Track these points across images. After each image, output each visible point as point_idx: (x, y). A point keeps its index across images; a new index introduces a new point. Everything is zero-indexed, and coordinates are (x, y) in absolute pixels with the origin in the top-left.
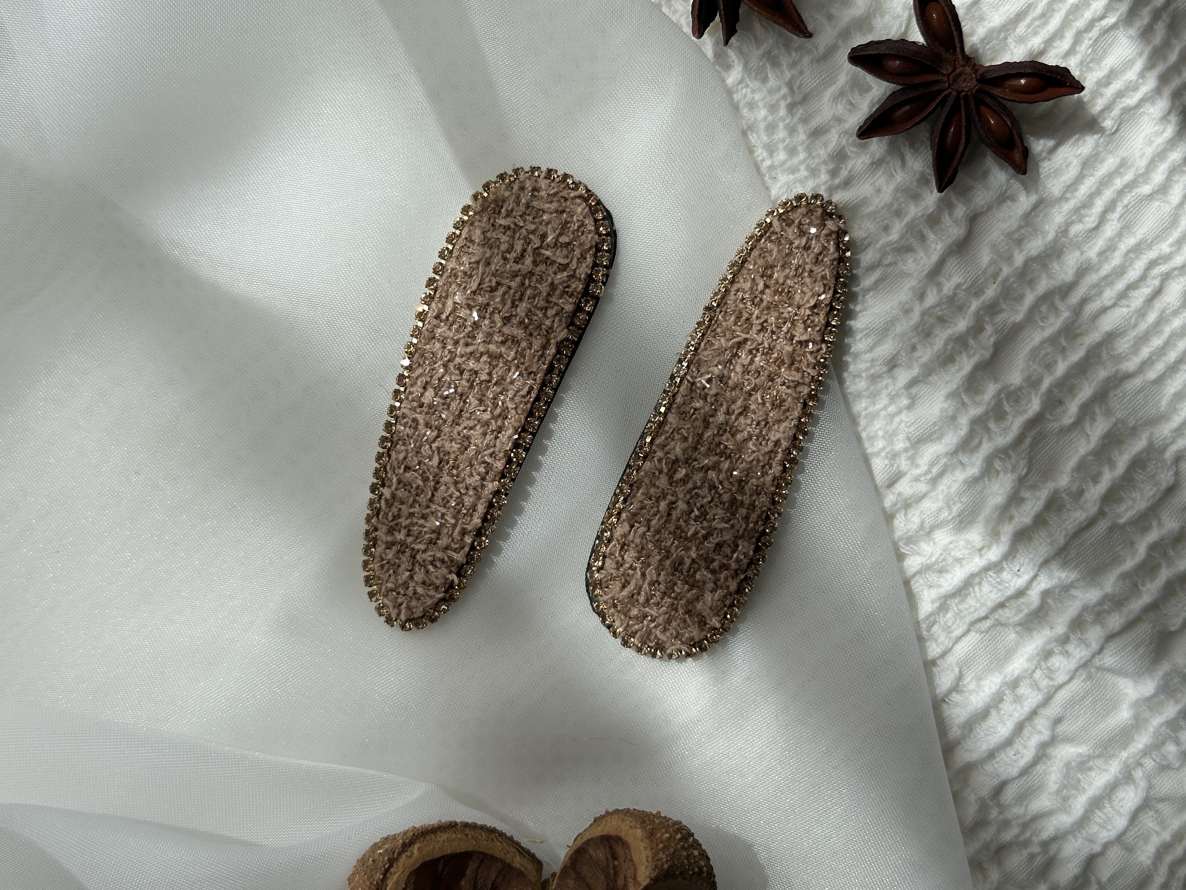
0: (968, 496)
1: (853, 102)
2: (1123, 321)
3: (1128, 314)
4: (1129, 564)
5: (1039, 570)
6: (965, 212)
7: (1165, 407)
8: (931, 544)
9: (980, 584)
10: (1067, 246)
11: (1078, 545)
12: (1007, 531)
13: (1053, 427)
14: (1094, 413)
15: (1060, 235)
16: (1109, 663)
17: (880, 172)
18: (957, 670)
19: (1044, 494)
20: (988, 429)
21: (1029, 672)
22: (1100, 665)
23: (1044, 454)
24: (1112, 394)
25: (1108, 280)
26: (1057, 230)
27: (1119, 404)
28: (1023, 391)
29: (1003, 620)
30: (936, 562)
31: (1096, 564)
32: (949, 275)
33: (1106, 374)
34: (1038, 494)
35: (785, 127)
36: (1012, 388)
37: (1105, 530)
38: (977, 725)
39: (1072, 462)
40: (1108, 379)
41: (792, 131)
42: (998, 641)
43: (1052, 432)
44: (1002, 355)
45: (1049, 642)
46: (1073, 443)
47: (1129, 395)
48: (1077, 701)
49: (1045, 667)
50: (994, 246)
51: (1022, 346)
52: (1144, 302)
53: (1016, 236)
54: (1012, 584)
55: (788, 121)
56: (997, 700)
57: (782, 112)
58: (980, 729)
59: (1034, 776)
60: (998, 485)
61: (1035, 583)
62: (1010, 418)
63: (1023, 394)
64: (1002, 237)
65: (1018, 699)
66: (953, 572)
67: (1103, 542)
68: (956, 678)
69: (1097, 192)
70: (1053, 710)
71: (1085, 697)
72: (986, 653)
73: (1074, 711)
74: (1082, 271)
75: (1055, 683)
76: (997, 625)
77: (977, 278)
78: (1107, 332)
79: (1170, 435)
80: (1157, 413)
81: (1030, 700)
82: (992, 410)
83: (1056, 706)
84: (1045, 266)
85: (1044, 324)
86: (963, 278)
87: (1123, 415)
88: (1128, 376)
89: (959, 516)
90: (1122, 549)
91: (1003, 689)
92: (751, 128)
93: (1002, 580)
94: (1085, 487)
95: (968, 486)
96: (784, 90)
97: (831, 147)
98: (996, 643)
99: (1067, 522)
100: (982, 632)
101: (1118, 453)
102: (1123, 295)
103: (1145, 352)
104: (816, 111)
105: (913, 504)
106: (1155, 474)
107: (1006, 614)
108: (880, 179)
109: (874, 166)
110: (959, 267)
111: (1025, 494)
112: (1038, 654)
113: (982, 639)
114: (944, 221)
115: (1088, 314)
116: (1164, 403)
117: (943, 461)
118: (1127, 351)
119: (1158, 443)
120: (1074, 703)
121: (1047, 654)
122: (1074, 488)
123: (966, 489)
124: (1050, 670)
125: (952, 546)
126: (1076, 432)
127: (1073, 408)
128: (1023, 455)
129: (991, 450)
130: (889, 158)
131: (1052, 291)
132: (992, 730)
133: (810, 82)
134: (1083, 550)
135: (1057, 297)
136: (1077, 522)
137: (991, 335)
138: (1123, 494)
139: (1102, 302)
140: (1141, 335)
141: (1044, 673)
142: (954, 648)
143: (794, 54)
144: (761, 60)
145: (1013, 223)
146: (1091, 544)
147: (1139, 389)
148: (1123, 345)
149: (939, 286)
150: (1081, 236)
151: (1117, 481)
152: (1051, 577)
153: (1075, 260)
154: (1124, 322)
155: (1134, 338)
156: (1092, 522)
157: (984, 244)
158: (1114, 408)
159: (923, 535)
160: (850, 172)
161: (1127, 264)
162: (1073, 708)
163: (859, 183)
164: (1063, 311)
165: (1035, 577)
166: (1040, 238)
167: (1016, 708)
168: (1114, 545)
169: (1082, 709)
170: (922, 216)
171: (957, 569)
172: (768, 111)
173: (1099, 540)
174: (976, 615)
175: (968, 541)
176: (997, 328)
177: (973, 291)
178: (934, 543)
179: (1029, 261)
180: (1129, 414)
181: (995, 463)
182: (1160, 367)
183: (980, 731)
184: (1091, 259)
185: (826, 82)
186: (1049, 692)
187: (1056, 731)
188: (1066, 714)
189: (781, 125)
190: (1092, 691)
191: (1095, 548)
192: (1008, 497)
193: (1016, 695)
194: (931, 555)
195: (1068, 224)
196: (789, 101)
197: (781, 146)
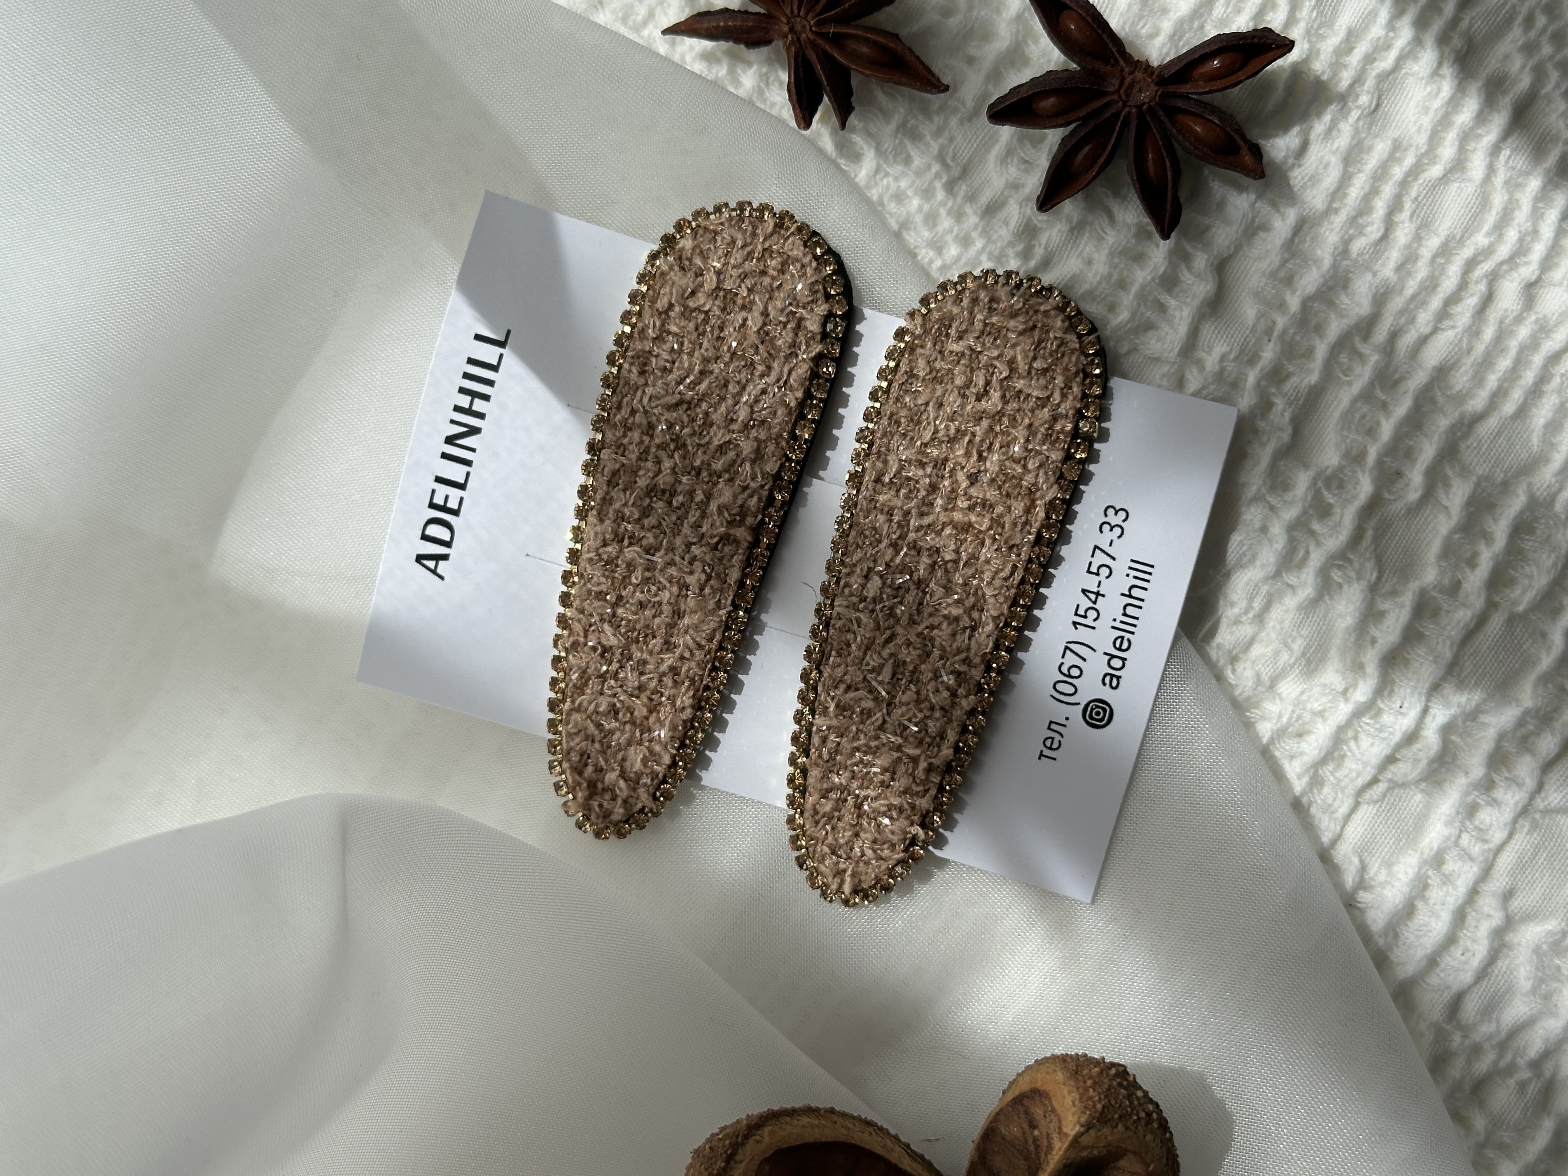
0: (1309, 625)
1: (1027, 159)
2: (1451, 348)
3: (1455, 337)
4: (1546, 661)
5: (1428, 700)
6: (1207, 261)
7: (1538, 446)
8: (1278, 701)
9: (1356, 738)
10: (1353, 269)
11: (1472, 654)
12: (1371, 658)
13: (1397, 508)
14: (1446, 477)
15: (1338, 258)
16: (1556, 801)
17: (1085, 239)
18: (1356, 861)
19: (1407, 599)
20: (1312, 533)
21: (1453, 839)
22: (1545, 807)
23: (1395, 546)
24: (1463, 446)
25: (1419, 299)
26: (1333, 253)
27: (1476, 456)
28: (1346, 471)
29: (1399, 778)
30: (1290, 723)
31: (1503, 673)
32: (1209, 346)
33: (1448, 422)
34: (1401, 600)
35: (949, 213)
36: (1329, 471)
37: (1502, 626)
38: (1402, 927)
39: (1435, 548)
40: (1453, 429)
41: (958, 216)
42: (1400, 809)
43: (1397, 515)
44: (1307, 432)
45: (1467, 794)
46: (1429, 524)
47: (1486, 441)
48: (1527, 862)
49: (1471, 827)
50: (1256, 294)
51: (1328, 413)
52: (1473, 316)
53: (1282, 274)
54: (1397, 727)
55: (950, 204)
56: (1421, 886)
57: (940, 195)
58: (1408, 932)
59: (1497, 976)
60: (1344, 603)
61: (1428, 719)
62: (1337, 510)
63: (1346, 475)
64: (1264, 280)
65: (1447, 880)
66: (1315, 731)
67: (1503, 642)
68: (1357, 872)
69: (1373, 191)
70: (1498, 882)
71: (1537, 855)
72: (1388, 827)
73: (1527, 877)
74: (1381, 299)
75: (1491, 846)
76: (1394, 788)
77: (1245, 340)
78: (1434, 367)
79: (1554, 480)
80: (1529, 456)
81: (1463, 876)
82: (1310, 506)
83: (1501, 875)
84: (1331, 304)
85: (1348, 379)
86: (1228, 345)
87: (1485, 470)
88: (1479, 418)
89: (1304, 654)
90: (1532, 645)
91: (1424, 870)
92: (905, 225)
93: (1382, 726)
94: (1460, 577)
95: (1305, 614)
96: (936, 167)
97: (1013, 222)
98: (1398, 812)
99: (1449, 628)
100: (1375, 802)
101: (1491, 521)
102: (1443, 314)
103: (1492, 380)
104: (983, 183)
105: (1241, 656)
106: (1550, 536)
107: (1402, 770)
108: (1087, 246)
109: (1075, 233)
110: (1219, 332)
111: (1384, 605)
112: (1458, 813)
113: (1378, 811)
114: (1183, 279)
115: (1403, 351)
116: (1535, 440)
117: (1265, 589)
118: (1468, 385)
119: (1542, 494)
120: (1524, 866)
121: (1471, 810)
122: (1446, 582)
123: (1303, 618)
124: (1478, 829)
125: (1304, 697)
126: (1430, 507)
127: (1416, 477)
128: (1368, 554)
129: (1323, 559)
130: (1090, 218)
131: (1347, 333)
132: (1425, 928)
133: (965, 148)
134: (1480, 659)
135: (1357, 338)
136: (1462, 624)
137: (1284, 410)
138: (1513, 573)
139: (1417, 331)
140: (1480, 360)
141: (1473, 836)
142: (1345, 833)
143: (936, 119)
144: (895, 137)
145: (1274, 259)
146: (1488, 648)
147: (1496, 430)
148: (1461, 379)
149: (1200, 364)
150: (1367, 252)
151: (1500, 557)
152: (1447, 705)
153: (1367, 285)
154: (1453, 349)
155: (1472, 365)
156: (1481, 621)
157: (1244, 295)
158: (1471, 464)
159: (1263, 692)
160: (1046, 248)
161: (1437, 273)
162: (1524, 873)
163: (1062, 259)
164: (1369, 356)
165: (1425, 711)
166: (1314, 269)
167: (1448, 891)
168: (1519, 642)
169: (1537, 871)
170: (1153, 279)
171: (1320, 726)
172: (922, 199)
173: (1498, 641)
174: (1360, 782)
175: (1325, 686)
176: (1289, 399)
177: (1246, 358)
178: (1281, 700)
179: (1306, 303)
180: (1493, 467)
181: (1333, 574)
182: (1517, 395)
183: (1409, 934)
184: (1388, 279)
185: (986, 143)
186: (1487, 859)
187: (1509, 910)
188: (1517, 884)
189: (943, 212)
190: (1544, 843)
191: (1496, 653)
192: (1360, 614)
193: (1444, 875)
194: (1280, 716)
195: (1346, 242)
196: (945, 178)
197: (949, 238)
